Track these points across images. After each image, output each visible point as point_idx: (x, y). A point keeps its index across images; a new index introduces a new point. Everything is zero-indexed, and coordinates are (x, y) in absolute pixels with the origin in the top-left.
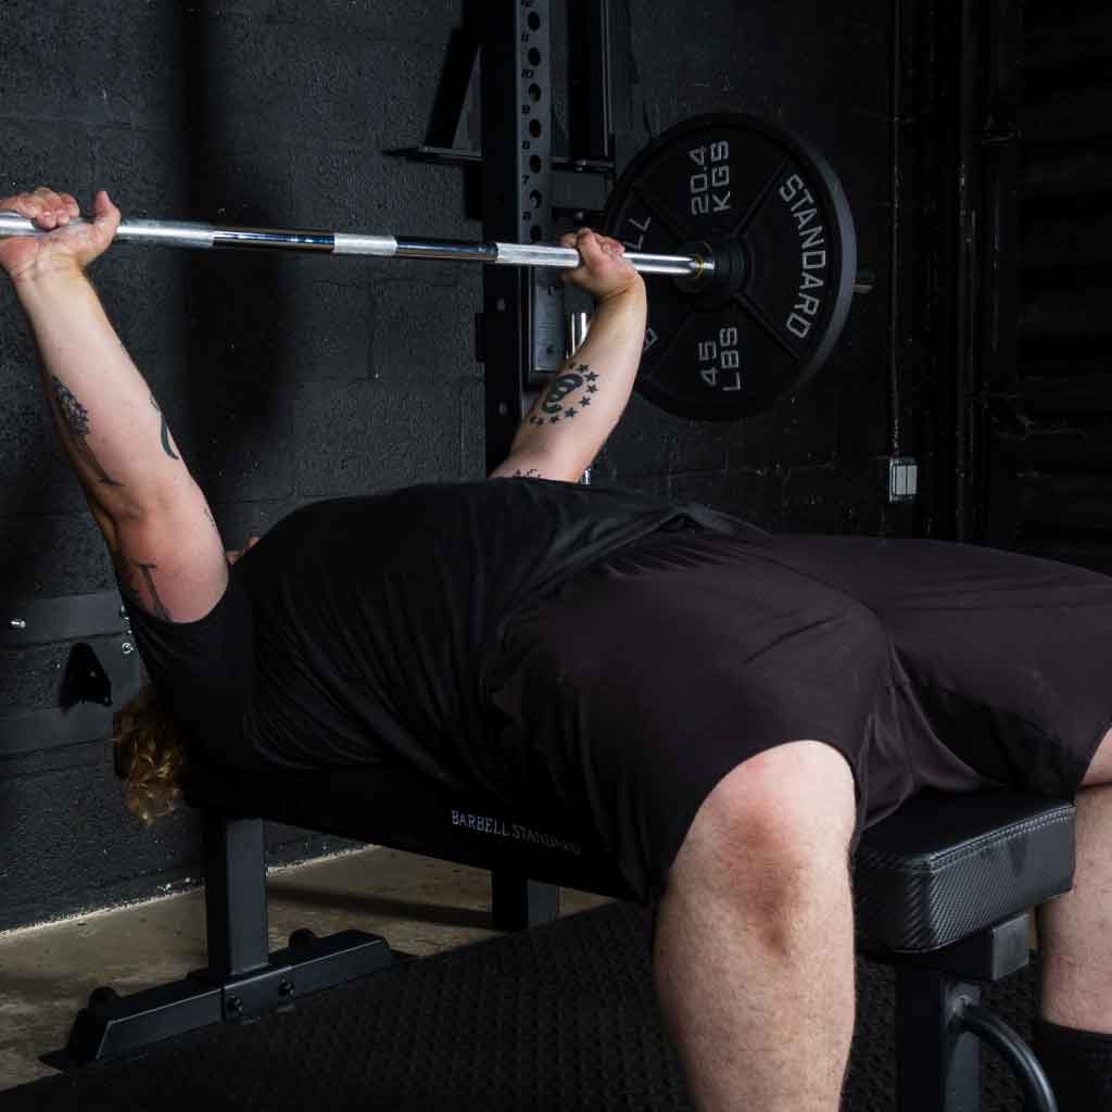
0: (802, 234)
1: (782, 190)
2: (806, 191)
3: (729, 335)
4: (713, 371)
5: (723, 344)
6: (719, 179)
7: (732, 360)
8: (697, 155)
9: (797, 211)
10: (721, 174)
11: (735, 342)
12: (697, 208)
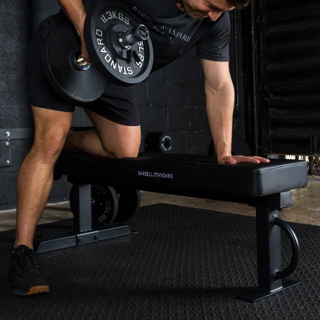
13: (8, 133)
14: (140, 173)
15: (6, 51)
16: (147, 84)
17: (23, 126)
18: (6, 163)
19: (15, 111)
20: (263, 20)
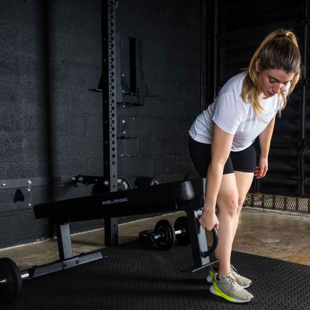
13: (30, 182)
14: (104, 203)
15: (28, 114)
16: (137, 140)
17: (42, 176)
18: (28, 206)
19: (35, 163)
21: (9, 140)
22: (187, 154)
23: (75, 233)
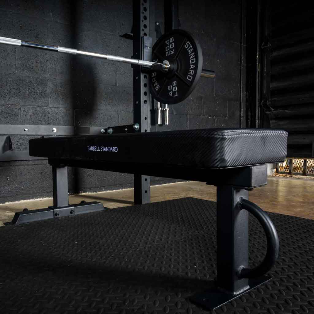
0: (190, 55)
1: (185, 46)
2: (191, 45)
3: (175, 83)
4: (171, 92)
5: (173, 85)
6: (172, 46)
7: (175, 89)
8: (167, 42)
9: (189, 50)
10: (172, 45)
11: (176, 84)
12: (167, 55)
13: (55, 130)
19: (61, 110)
20: (269, 45)
21: (33, 82)
22: (226, 117)
23: (104, 191)
